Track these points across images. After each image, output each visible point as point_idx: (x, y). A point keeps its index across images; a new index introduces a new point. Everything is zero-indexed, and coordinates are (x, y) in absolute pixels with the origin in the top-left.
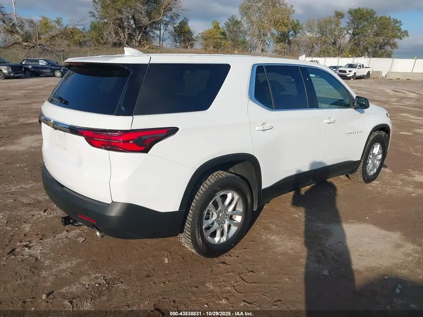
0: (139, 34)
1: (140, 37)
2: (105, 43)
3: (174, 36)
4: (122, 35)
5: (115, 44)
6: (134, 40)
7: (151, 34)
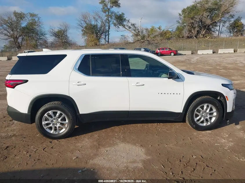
0: (204, 30)
1: (204, 32)
2: (183, 37)
3: (229, 29)
4: (193, 31)
5: (188, 37)
6: (200, 34)
7: (213, 29)
